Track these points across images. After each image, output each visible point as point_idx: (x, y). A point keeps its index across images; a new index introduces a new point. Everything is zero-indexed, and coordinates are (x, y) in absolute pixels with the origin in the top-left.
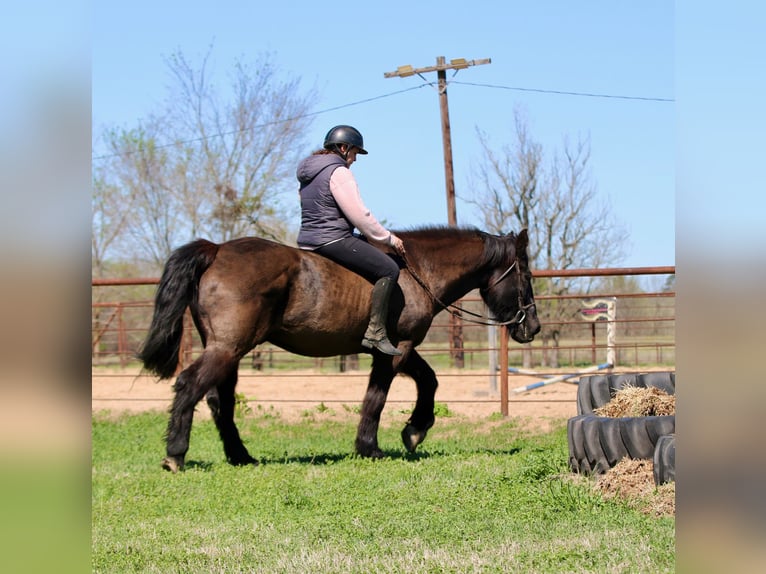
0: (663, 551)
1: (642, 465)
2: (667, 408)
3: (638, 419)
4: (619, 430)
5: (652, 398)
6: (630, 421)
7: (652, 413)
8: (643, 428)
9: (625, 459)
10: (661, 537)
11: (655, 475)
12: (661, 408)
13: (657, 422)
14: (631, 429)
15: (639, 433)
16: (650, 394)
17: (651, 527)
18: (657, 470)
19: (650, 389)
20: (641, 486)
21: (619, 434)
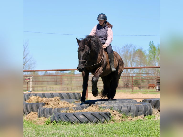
0: (38, 132)
1: (35, 113)
2: (41, 101)
3: (35, 103)
4: (30, 105)
5: (38, 99)
6: (33, 104)
7: (38, 102)
8: (36, 105)
9: (32, 112)
10: (38, 129)
11: (38, 116)
12: (40, 101)
13: (39, 104)
14: (33, 106)
15: (35, 106)
16: (38, 98)
17: (36, 127)
18: (39, 115)
19: (38, 97)
20: (35, 118)
21: (30, 107)
